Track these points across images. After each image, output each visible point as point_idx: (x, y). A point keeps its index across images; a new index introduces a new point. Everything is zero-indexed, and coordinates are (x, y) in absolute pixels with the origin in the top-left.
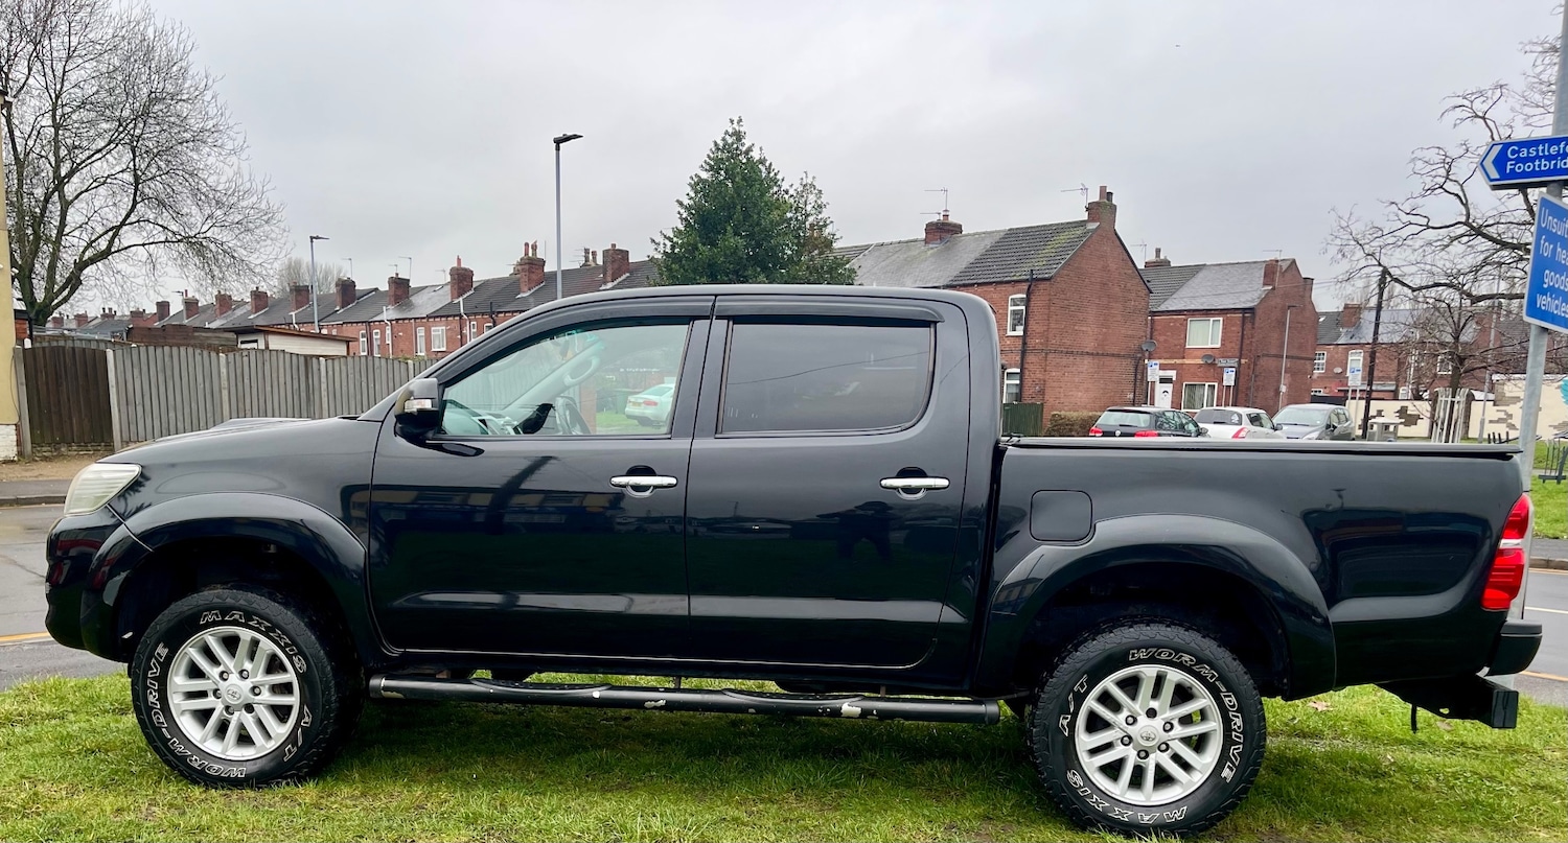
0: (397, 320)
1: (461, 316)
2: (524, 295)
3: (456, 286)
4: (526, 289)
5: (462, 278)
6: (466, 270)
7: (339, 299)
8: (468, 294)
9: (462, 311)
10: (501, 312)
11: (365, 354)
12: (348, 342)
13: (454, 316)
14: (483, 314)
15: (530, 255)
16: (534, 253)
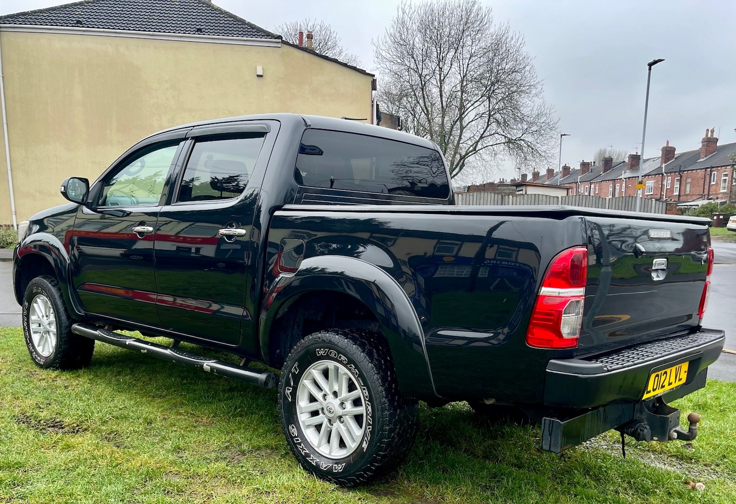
0: (629, 178)
1: (663, 174)
2: (702, 160)
3: (664, 158)
4: (703, 156)
5: (668, 153)
6: (671, 147)
7: (602, 169)
8: (671, 161)
9: (663, 171)
10: (686, 171)
11: (611, 197)
12: (568, 189)
13: (659, 174)
14: (675, 172)
15: (709, 136)
16: (712, 135)
